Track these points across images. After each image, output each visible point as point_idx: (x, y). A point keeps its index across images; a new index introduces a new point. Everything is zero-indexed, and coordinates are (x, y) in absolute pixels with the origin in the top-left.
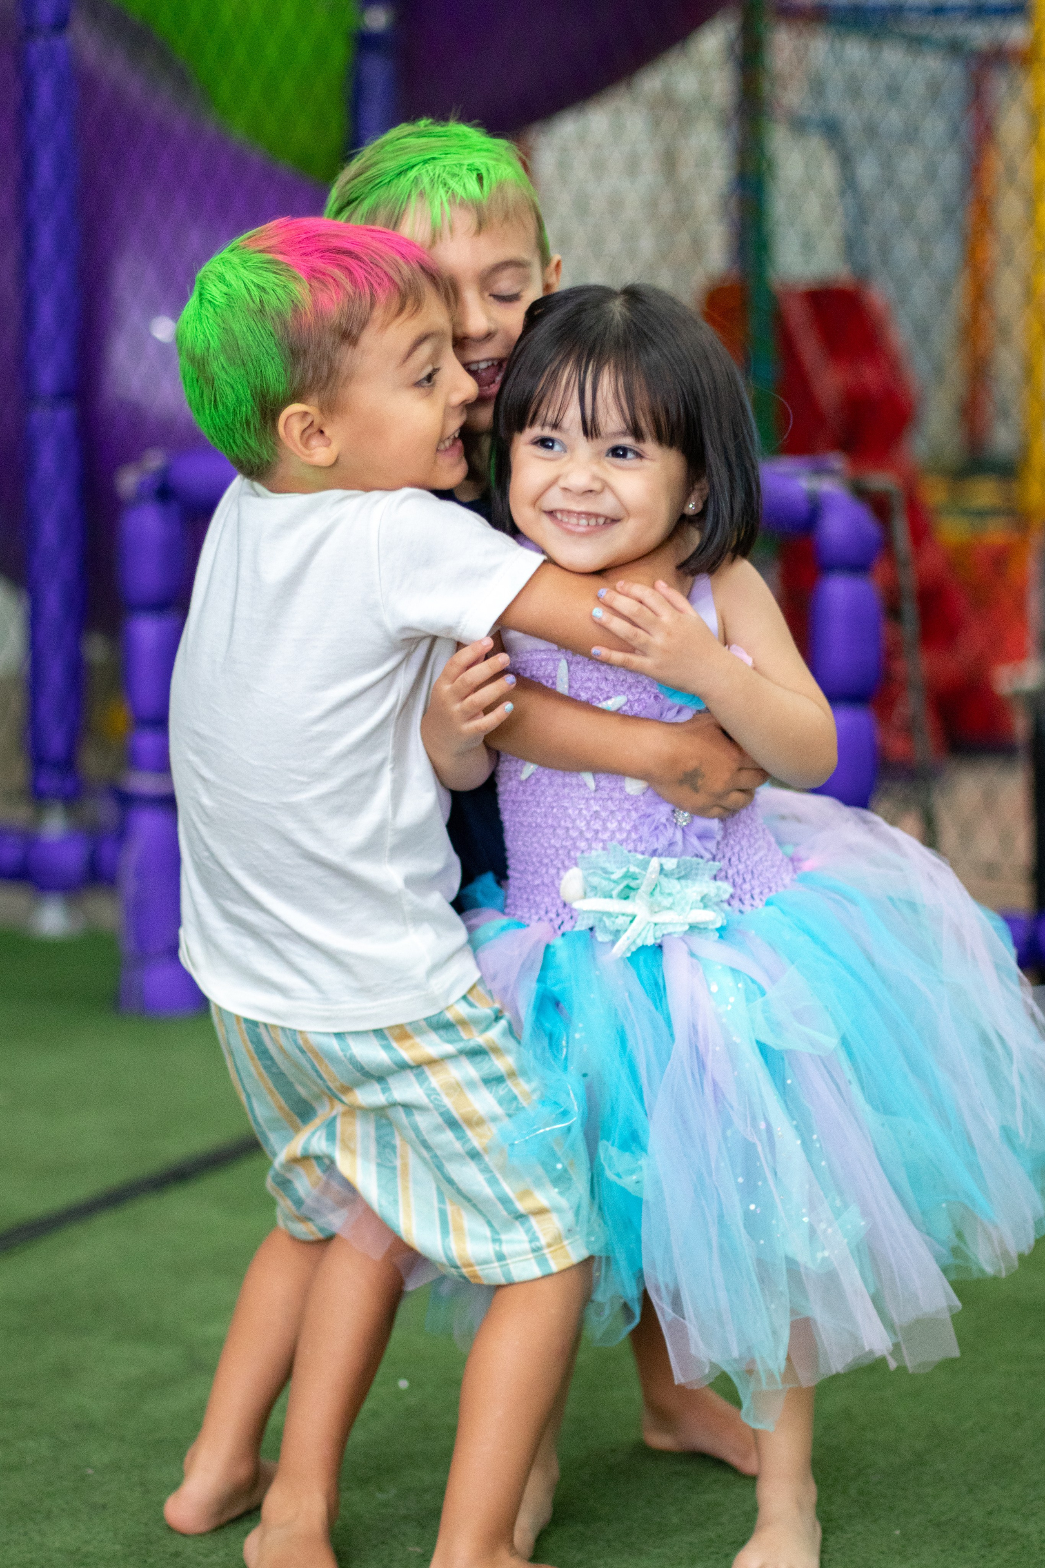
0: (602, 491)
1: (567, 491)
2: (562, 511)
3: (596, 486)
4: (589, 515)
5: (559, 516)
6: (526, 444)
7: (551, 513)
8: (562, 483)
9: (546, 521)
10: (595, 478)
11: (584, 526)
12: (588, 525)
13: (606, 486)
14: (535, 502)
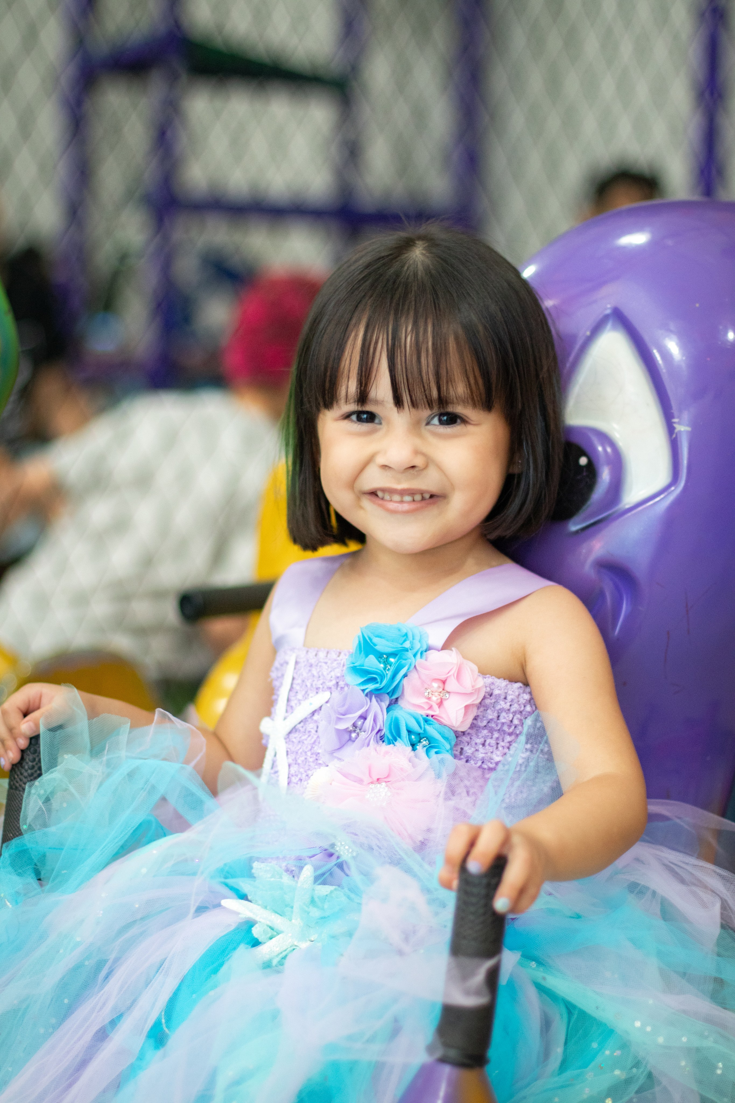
0: (426, 467)
1: (387, 468)
2: (384, 490)
3: (419, 461)
4: (412, 493)
5: (380, 494)
6: (337, 420)
7: (373, 493)
8: (381, 460)
9: (367, 503)
10: (417, 452)
11: (408, 502)
12: (414, 500)
13: (429, 462)
14: (352, 483)
